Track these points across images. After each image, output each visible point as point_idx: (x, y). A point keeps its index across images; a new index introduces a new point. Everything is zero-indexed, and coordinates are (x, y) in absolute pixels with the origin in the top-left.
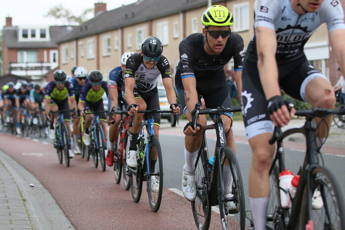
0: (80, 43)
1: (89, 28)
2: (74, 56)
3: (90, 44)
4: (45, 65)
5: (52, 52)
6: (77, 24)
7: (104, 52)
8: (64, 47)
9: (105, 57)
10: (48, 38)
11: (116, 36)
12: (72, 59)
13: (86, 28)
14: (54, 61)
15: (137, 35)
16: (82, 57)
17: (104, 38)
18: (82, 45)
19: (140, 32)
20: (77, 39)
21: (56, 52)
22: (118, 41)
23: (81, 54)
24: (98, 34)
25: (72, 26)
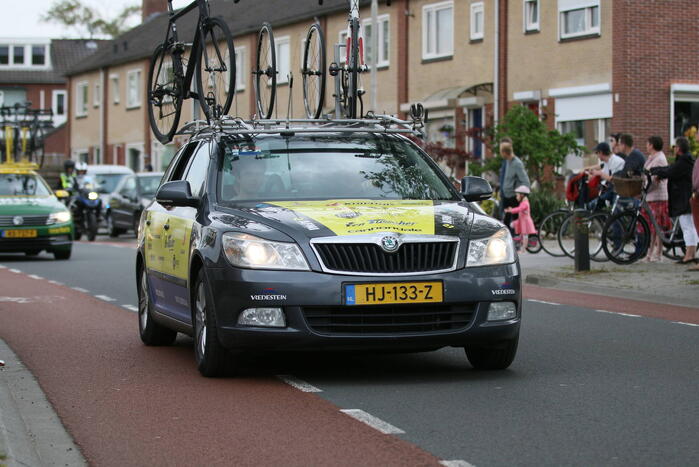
0: (112, 75)
1: (130, 45)
2: (99, 103)
3: (131, 78)
4: (43, 118)
5: (55, 93)
6: (108, 37)
8: (79, 85)
10: (47, 65)
12: (97, 107)
13: (125, 44)
14: (60, 111)
16: (116, 104)
18: (115, 80)
20: (106, 68)
21: (64, 92)
23: (114, 97)
24: (148, 58)
25: (98, 41)
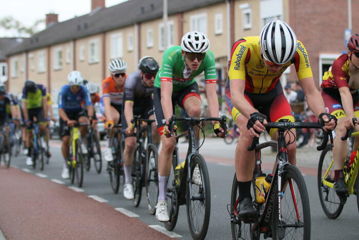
0: (31, 55)
1: (39, 40)
3: (40, 56)
6: (28, 36)
7: (55, 65)
8: (13, 60)
9: (56, 70)
11: (68, 49)
12: (22, 73)
13: (37, 40)
14: (3, 74)
15: (89, 48)
16: (33, 71)
17: (56, 50)
18: (32, 58)
19: (93, 45)
20: (27, 51)
21: (5, 65)
22: (70, 54)
24: (49, 46)
25: (23, 38)
